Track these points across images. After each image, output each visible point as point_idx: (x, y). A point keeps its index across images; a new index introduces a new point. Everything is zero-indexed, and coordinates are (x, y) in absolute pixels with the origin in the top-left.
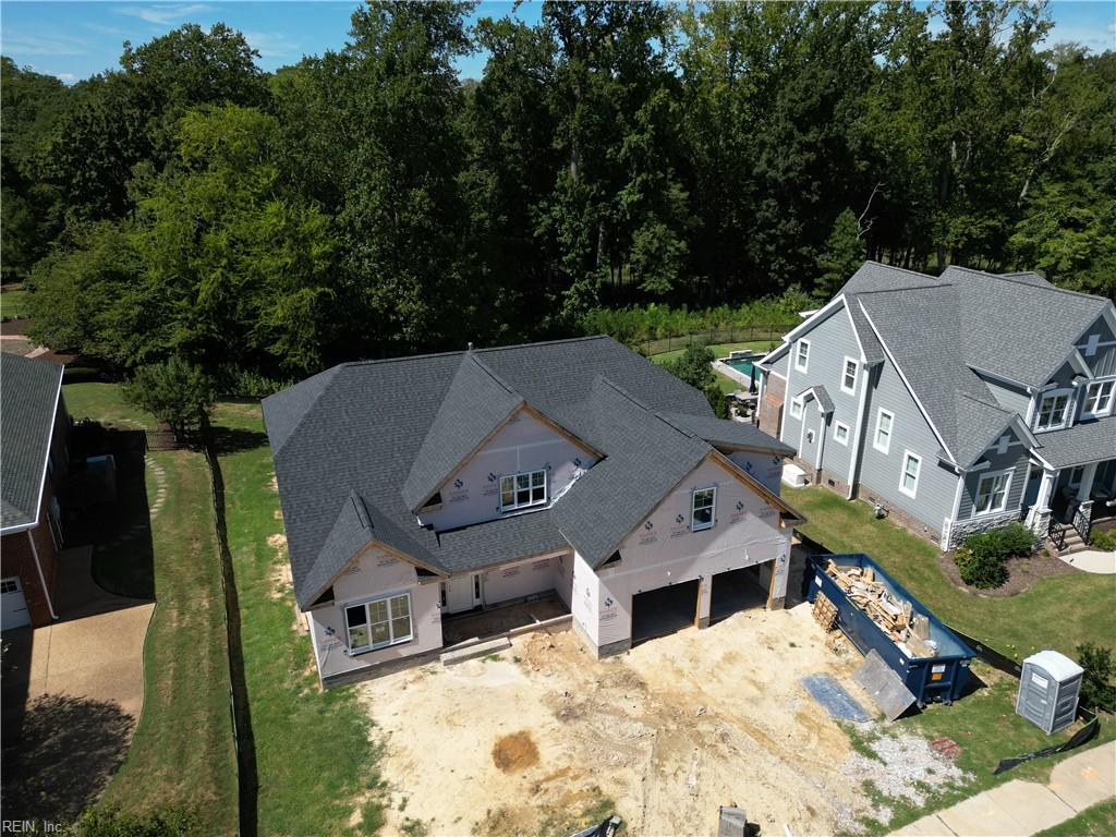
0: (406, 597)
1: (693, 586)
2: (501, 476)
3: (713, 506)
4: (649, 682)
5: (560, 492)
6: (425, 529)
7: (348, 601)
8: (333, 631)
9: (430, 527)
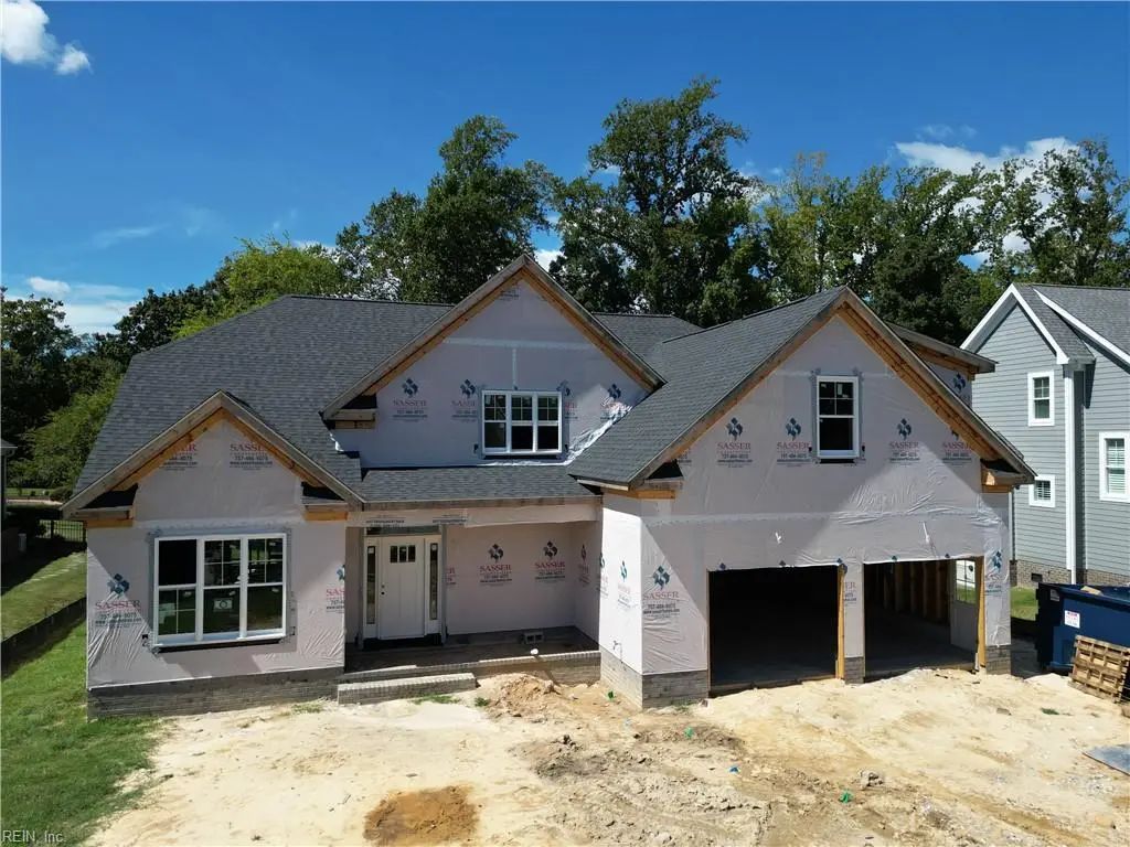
0: (279, 542)
1: (828, 578)
2: (484, 387)
3: (855, 417)
4: (748, 740)
5: (585, 440)
6: (344, 456)
7: (164, 524)
8: (126, 585)
9: (353, 455)
